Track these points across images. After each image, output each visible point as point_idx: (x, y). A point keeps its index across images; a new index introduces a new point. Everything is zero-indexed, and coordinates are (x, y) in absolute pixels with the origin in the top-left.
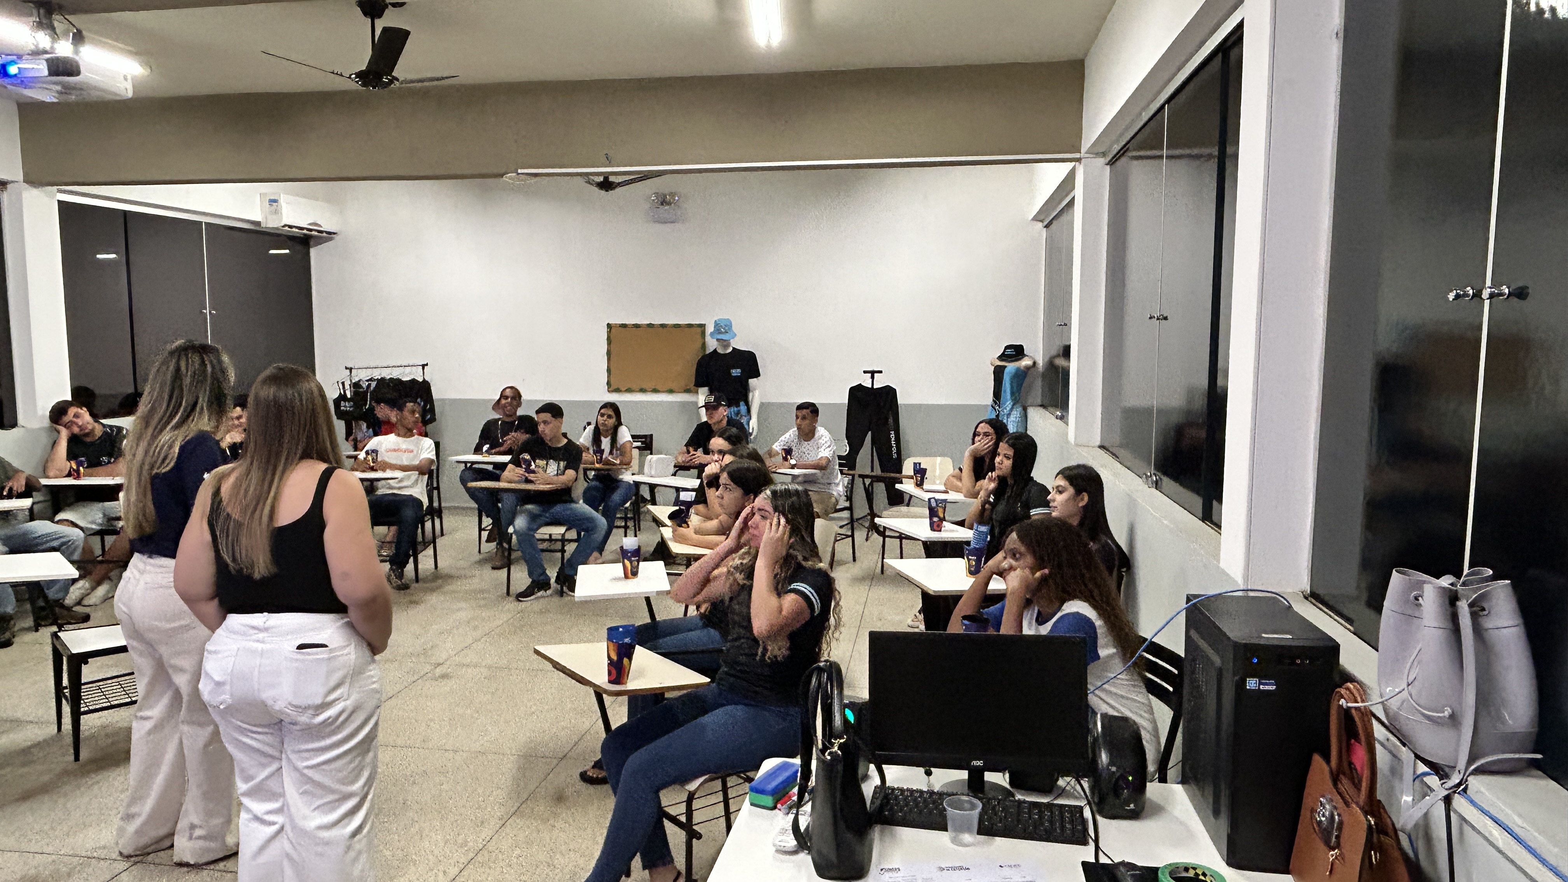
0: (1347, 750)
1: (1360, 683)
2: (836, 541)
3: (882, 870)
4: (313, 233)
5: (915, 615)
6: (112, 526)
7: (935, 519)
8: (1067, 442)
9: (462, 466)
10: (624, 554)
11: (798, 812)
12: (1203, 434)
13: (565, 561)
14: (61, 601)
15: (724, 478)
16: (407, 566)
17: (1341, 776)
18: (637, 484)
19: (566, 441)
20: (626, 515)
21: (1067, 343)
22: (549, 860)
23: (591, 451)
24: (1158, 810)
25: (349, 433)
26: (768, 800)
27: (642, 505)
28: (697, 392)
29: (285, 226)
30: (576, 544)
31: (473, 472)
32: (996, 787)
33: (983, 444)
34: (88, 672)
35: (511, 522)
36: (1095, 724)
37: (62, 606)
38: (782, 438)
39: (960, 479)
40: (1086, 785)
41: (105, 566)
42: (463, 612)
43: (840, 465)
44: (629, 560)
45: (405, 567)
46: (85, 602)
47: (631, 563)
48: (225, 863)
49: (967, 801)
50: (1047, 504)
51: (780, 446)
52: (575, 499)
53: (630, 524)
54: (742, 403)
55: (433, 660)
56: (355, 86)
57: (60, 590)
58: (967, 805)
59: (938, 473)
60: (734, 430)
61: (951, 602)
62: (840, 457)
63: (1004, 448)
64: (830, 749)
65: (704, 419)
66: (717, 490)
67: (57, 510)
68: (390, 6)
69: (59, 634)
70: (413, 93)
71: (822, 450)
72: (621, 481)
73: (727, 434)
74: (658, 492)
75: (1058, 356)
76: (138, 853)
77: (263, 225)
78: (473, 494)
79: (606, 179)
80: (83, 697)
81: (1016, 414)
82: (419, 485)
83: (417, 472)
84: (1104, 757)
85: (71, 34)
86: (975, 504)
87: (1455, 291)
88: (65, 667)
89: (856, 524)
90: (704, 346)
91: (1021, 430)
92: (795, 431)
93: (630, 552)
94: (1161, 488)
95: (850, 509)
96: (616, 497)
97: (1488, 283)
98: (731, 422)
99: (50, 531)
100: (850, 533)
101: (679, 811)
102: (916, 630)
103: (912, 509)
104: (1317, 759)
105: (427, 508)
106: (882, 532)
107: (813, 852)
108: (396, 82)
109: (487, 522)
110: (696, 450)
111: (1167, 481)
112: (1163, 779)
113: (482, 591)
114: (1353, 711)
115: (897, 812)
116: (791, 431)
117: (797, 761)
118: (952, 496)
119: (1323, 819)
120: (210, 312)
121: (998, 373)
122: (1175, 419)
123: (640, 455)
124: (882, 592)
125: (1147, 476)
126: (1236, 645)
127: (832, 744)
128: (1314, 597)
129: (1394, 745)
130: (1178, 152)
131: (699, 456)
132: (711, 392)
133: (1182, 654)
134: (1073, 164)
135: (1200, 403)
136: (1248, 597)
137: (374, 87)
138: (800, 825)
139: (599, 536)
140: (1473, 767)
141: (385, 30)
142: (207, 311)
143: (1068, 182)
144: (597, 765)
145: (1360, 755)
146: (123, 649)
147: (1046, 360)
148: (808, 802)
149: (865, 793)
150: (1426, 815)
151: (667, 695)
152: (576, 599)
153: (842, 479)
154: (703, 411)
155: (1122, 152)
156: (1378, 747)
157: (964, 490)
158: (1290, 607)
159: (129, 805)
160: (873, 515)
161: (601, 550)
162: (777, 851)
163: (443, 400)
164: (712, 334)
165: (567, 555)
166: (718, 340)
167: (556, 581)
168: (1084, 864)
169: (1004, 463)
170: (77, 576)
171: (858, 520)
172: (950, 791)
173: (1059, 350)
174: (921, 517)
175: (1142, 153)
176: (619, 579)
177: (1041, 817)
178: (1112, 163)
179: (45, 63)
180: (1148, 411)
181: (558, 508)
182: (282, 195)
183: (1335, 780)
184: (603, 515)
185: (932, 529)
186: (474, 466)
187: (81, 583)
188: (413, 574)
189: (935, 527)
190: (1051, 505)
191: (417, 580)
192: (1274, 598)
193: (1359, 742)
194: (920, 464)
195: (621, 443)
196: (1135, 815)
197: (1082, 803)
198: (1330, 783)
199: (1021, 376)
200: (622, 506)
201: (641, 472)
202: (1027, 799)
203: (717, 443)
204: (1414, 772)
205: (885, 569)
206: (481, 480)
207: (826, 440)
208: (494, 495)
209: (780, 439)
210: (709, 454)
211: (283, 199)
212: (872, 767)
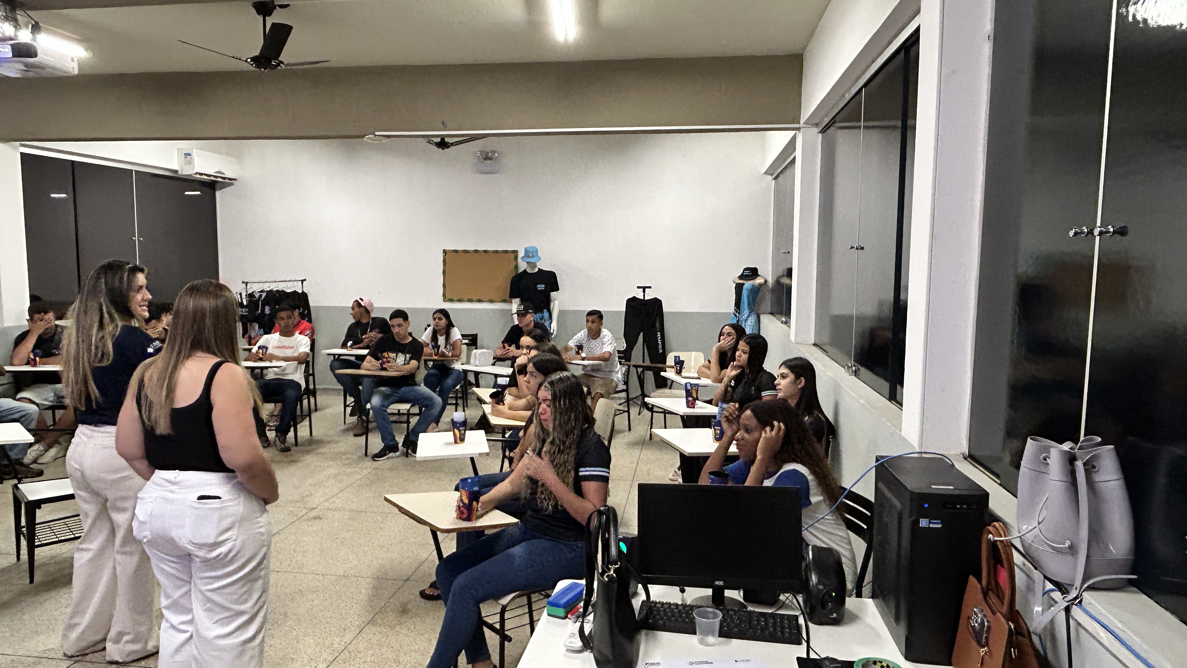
0: (994, 574)
1: (1005, 524)
2: (615, 415)
3: (646, 664)
4: (220, 179)
5: (675, 472)
6: (62, 402)
7: (690, 399)
8: (791, 341)
9: (332, 358)
10: (454, 425)
11: (583, 620)
12: (889, 334)
13: (410, 429)
14: (21, 460)
15: (530, 367)
16: (289, 433)
17: (990, 592)
18: (465, 372)
19: (411, 339)
20: (457, 395)
21: (789, 267)
22: (395, 658)
23: (430, 346)
24: (854, 618)
25: (245, 332)
26: (561, 612)
27: (469, 387)
28: (511, 302)
29: (197, 173)
30: (418, 417)
31: (339, 362)
32: (732, 600)
33: (726, 342)
34: (41, 515)
35: (369, 401)
36: (808, 554)
37: (22, 464)
38: (576, 337)
39: (709, 368)
40: (800, 599)
41: (55, 433)
42: (332, 469)
43: (619, 358)
44: (458, 429)
45: (287, 434)
46: (40, 461)
47: (460, 431)
48: (145, 661)
49: (711, 612)
50: (774, 388)
51: (574, 343)
52: (417, 383)
53: (460, 402)
54: (545, 310)
55: (310, 505)
56: (251, 68)
57: (20, 452)
58: (711, 615)
59: (693, 364)
60: (539, 331)
61: (701, 461)
62: (619, 352)
63: (742, 345)
64: (607, 572)
65: (516, 323)
66: (525, 376)
67: (19, 390)
68: (277, 7)
69: (19, 485)
70: (294, 73)
71: (605, 346)
72: (453, 369)
73: (533, 334)
74: (481, 377)
75: (783, 276)
76: (78, 654)
77: (180, 173)
78: (340, 378)
79: (443, 139)
80: (37, 534)
81: (751, 320)
82: (298, 371)
83: (297, 362)
84: (814, 578)
85: (30, 26)
86: (721, 387)
87: (1074, 230)
88: (23, 511)
89: (631, 402)
90: (516, 267)
91: (756, 332)
92: (585, 332)
93: (458, 423)
94: (859, 375)
95: (627, 391)
96: (450, 381)
97: (1099, 224)
98: (537, 325)
99: (13, 406)
100: (627, 409)
101: (494, 620)
102: (676, 483)
103: (674, 391)
104: (972, 579)
105: (304, 389)
106: (651, 409)
107: (595, 651)
108: (281, 65)
109: (350, 400)
110: (510, 346)
111: (863, 371)
112: (859, 595)
113: (344, 453)
114: (998, 543)
115: (659, 620)
116: (582, 332)
117: (583, 582)
118: (704, 381)
119: (976, 625)
120: (138, 240)
121: (739, 288)
122: (868, 325)
123: (468, 350)
124: (649, 454)
125: (848, 367)
126: (912, 493)
127: (609, 569)
128: (972, 458)
129: (1029, 568)
130: (871, 124)
131: (513, 350)
132: (522, 302)
133: (872, 499)
134: (795, 132)
135: (888, 311)
136: (922, 458)
137: (265, 69)
138: (585, 630)
139: (436, 411)
140: (1086, 586)
141: (274, 25)
142: (136, 238)
143: (791, 145)
144: (433, 585)
145: (1003, 575)
146: (71, 497)
147: (775, 278)
148: (591, 613)
149: (635, 607)
150: (1052, 622)
151: (486, 532)
152: (417, 459)
153: (621, 368)
154: (516, 316)
155: (831, 123)
156: (1017, 570)
157: (712, 377)
158: (953, 465)
159: (71, 618)
160: (644, 395)
161: (437, 422)
162: (567, 650)
163: (318, 308)
164: (522, 258)
165: (411, 426)
166: (528, 263)
167: (403, 445)
168: (799, 659)
169: (742, 356)
170: (33, 441)
171: (632, 399)
172: (699, 604)
173: (783, 272)
174: (678, 397)
175: (844, 124)
176: (449, 444)
177: (766, 624)
178: (823, 131)
179: (10, 47)
180: (850, 318)
181: (404, 389)
182: (194, 150)
183: (985, 595)
184: (439, 395)
185: (688, 406)
186: (341, 357)
187: (36, 447)
188: (293, 440)
189: (691, 404)
190: (777, 388)
191: (296, 444)
192: (942, 458)
193: (1003, 566)
194: (679, 357)
195: (454, 340)
196: (836, 622)
197: (797, 613)
198: (981, 596)
199: (756, 291)
200: (454, 389)
201: (468, 362)
202: (756, 610)
203: (526, 340)
204: (1044, 589)
205: (652, 436)
206: (346, 368)
207: (609, 338)
208: (357, 379)
209: (574, 338)
210: (519, 349)
211: (195, 153)
212: (640, 586)
